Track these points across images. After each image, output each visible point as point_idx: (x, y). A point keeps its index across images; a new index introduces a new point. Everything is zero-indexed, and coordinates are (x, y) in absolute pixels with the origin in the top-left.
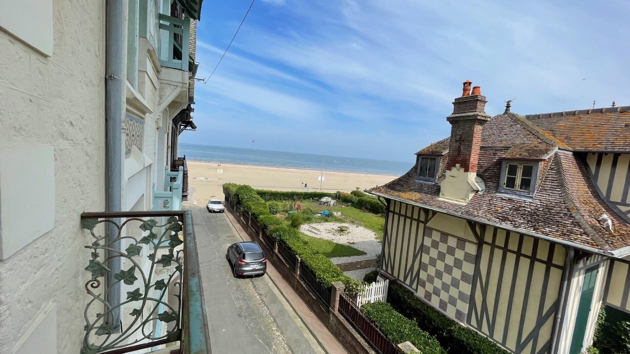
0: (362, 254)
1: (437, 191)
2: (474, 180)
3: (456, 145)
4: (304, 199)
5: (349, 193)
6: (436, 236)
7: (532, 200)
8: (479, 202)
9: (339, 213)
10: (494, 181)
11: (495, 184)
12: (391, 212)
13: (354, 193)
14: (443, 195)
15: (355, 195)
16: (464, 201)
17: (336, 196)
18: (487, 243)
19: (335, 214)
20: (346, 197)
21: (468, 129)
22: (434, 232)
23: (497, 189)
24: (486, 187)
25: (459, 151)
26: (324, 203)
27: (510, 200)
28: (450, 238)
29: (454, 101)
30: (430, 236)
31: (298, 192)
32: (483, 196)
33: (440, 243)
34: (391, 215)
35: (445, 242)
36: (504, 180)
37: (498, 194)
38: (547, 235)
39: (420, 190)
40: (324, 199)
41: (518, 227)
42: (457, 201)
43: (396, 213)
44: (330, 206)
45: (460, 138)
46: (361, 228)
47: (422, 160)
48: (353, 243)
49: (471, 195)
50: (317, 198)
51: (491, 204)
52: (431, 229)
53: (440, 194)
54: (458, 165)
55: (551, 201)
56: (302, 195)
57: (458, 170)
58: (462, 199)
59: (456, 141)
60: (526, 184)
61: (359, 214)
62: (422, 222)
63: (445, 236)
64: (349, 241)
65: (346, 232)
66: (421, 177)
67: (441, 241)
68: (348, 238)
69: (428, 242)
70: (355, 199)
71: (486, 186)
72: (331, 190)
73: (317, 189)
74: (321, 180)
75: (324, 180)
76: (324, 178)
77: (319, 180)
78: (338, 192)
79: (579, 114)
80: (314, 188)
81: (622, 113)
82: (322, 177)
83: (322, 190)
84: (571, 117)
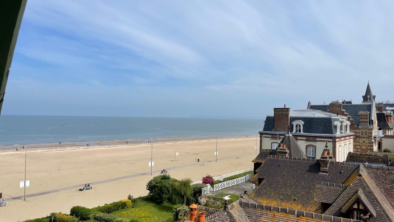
13: (75, 211)
72: (40, 196)
73: (19, 198)
74: (25, 186)
75: (29, 186)
76: (28, 184)
77: (21, 187)
78: (53, 214)
79: (273, 210)
80: (15, 198)
81: (298, 216)
82: (25, 183)
83: (27, 199)
84: (269, 212)
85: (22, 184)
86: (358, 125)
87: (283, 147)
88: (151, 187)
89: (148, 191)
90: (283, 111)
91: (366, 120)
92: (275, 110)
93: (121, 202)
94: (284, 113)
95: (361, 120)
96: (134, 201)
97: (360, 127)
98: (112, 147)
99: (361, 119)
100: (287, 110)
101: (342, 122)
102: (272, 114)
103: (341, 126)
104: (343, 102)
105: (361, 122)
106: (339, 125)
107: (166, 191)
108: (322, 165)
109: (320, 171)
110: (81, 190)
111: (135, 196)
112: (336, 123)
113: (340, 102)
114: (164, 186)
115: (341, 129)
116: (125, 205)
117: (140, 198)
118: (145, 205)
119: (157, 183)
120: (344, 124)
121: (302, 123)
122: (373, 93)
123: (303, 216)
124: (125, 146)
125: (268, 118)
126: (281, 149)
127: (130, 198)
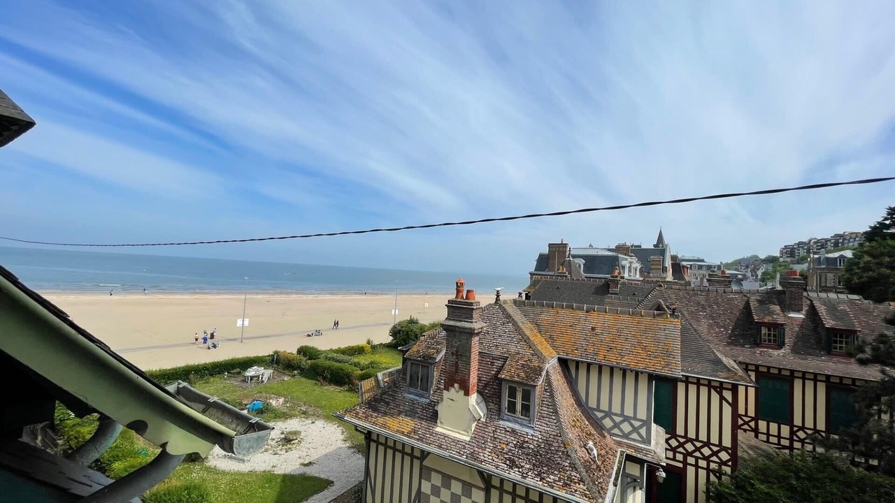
0: (326, 487)
1: (434, 417)
2: (474, 403)
3: (453, 359)
4: (212, 375)
5: (295, 352)
6: (437, 480)
7: (534, 432)
8: (483, 435)
9: (281, 400)
10: (495, 402)
11: (496, 406)
12: (374, 441)
13: (303, 351)
14: (441, 423)
15: (305, 355)
16: (466, 433)
17: (273, 360)
18: (495, 487)
19: (274, 403)
20: (289, 361)
21: (465, 341)
22: (433, 474)
23: (499, 415)
24: (488, 411)
25: (457, 368)
26: (252, 378)
27: (513, 431)
28: (453, 482)
29: (447, 303)
30: (429, 479)
31: (198, 365)
32: (486, 424)
33: (442, 489)
34: (373, 445)
35: (448, 487)
36: (505, 404)
37: (501, 422)
38: (552, 488)
39: (411, 413)
40: (251, 372)
41: (526, 477)
42: (459, 433)
43: (382, 444)
44: (262, 382)
45: (457, 352)
46: (320, 423)
47: (411, 366)
48: (310, 464)
49: (474, 425)
50: (238, 370)
51: (495, 438)
52: (430, 470)
53: (438, 421)
54: (456, 385)
55: (550, 432)
56: (208, 369)
57: (457, 392)
58: (465, 431)
59: (453, 354)
60: (526, 409)
61: (314, 391)
62: (418, 458)
63: (447, 479)
64: (302, 461)
65: (297, 441)
66: (412, 390)
67: (442, 486)
68: (301, 453)
69: (426, 486)
70: (306, 363)
71: (488, 409)
72: (260, 339)
73: (234, 340)
74: (243, 325)
75: (247, 325)
76: (247, 322)
77: (238, 325)
78: (276, 352)
79: (556, 307)
80: (229, 340)
81: (587, 312)
82: (243, 321)
83: (244, 341)
84: (551, 309)
85: (239, 323)
86: (649, 273)
87: (563, 270)
88: (395, 332)
89: (392, 338)
90: (559, 248)
91: (659, 267)
92: (551, 246)
93: (358, 346)
94: (561, 249)
95: (652, 267)
96: (374, 347)
97: (651, 275)
98: (348, 297)
99: (653, 265)
100: (565, 245)
101: (631, 263)
102: (546, 251)
103: (630, 267)
104: (632, 246)
105: (653, 269)
106: (628, 265)
107: (413, 337)
108: (611, 285)
109: (609, 293)
110: (309, 335)
111: (376, 342)
112: (624, 263)
113: (629, 244)
114: (412, 331)
115: (630, 271)
116: (363, 350)
117: (381, 345)
118: (387, 352)
119: (402, 327)
120: (633, 266)
121: (582, 262)
122: (666, 240)
123: (594, 311)
124: (364, 297)
125: (541, 256)
126: (560, 273)
127: (368, 343)
